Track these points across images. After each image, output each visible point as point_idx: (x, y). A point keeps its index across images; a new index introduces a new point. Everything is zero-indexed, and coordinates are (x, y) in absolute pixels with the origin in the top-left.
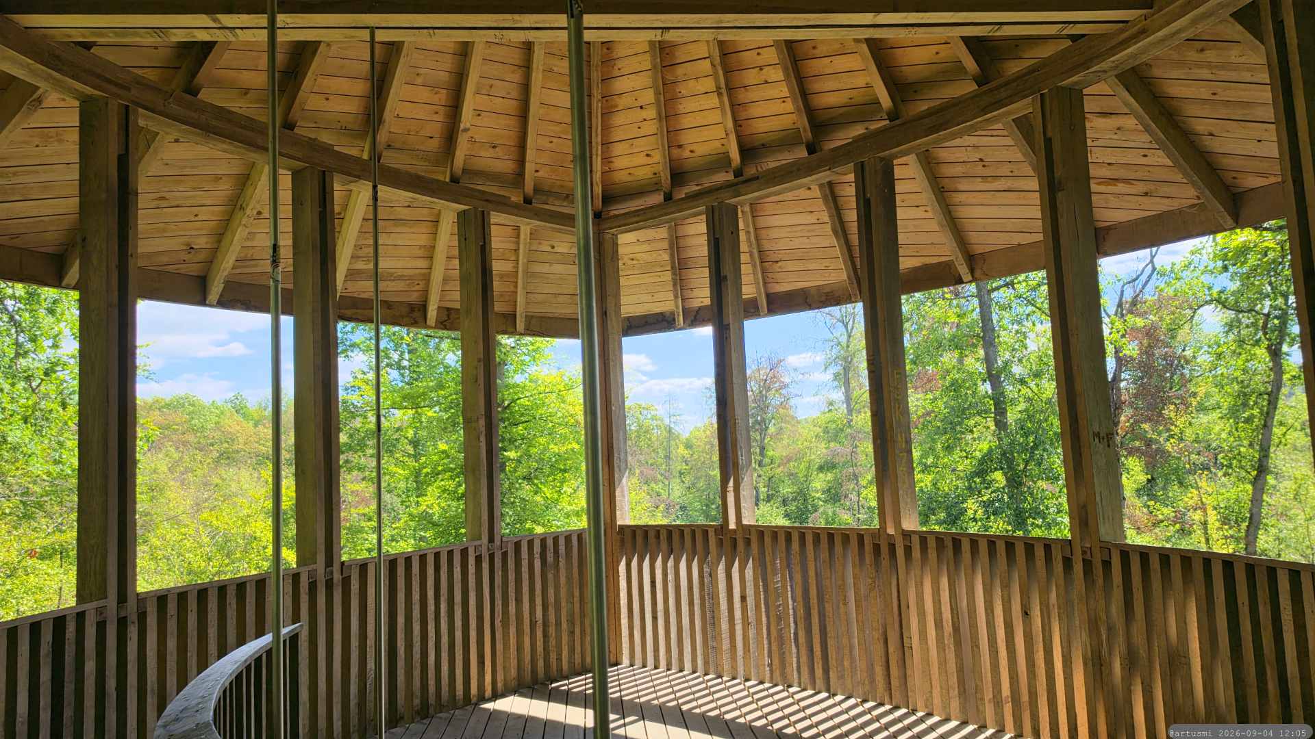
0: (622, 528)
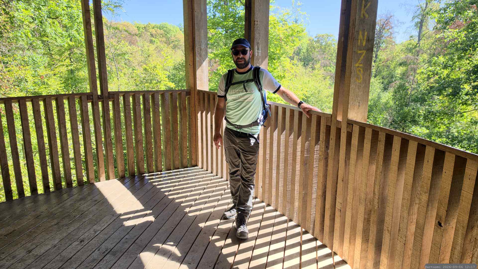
0: (199, 91)
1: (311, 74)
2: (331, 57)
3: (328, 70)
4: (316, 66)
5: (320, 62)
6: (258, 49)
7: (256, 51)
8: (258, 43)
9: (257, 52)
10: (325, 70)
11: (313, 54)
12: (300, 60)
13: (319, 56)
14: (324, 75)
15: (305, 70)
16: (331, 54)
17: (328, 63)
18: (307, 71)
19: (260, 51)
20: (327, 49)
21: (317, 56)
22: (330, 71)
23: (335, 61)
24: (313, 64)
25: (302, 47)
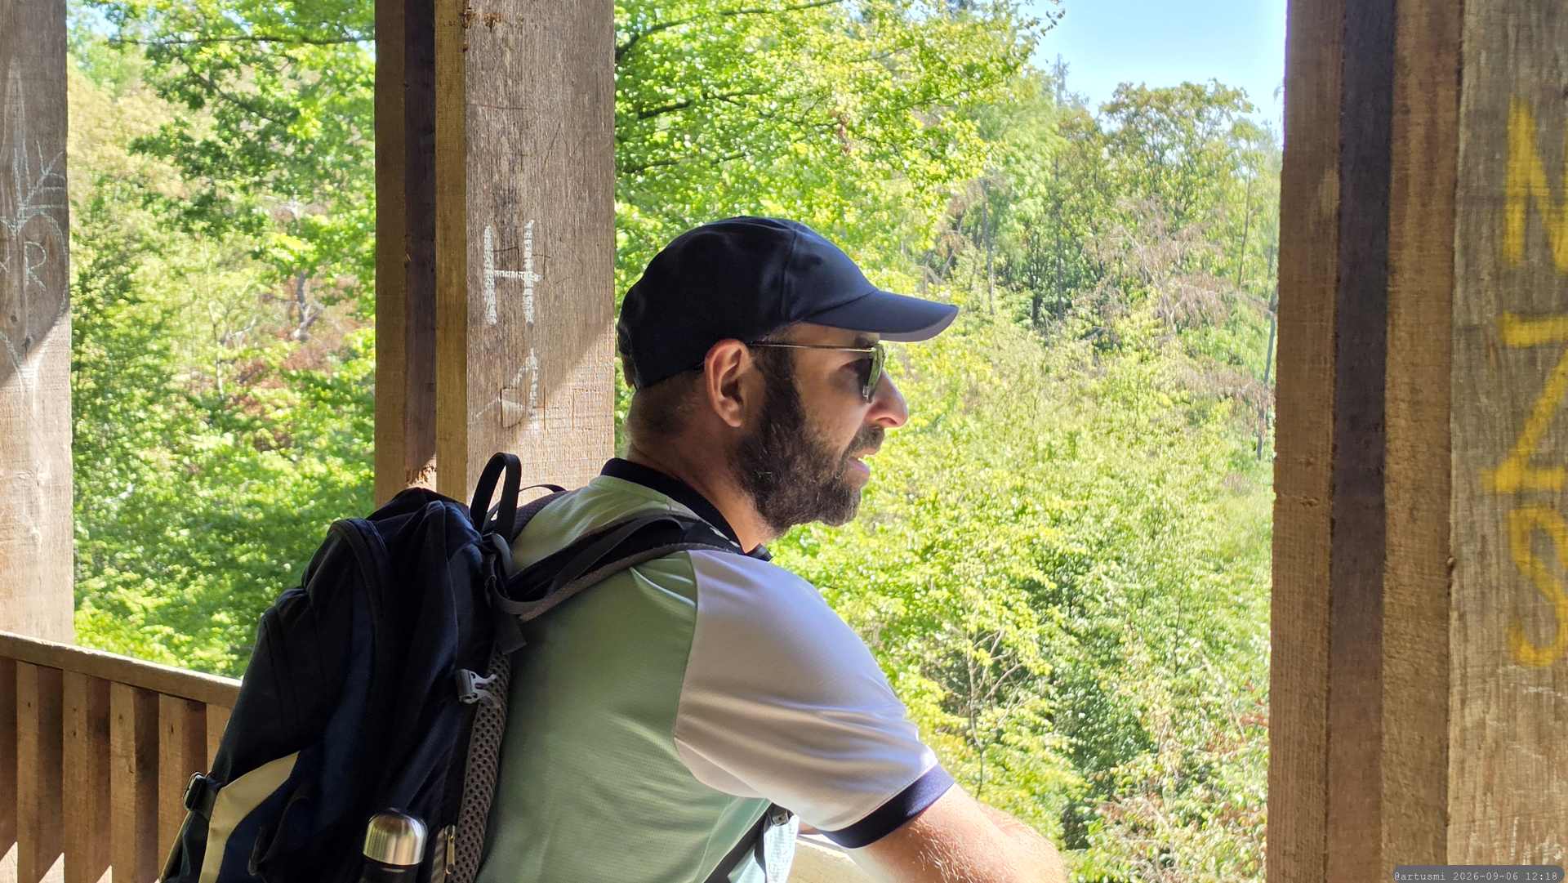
1: (1093, 384)
2: (1232, 253)
3: (1218, 348)
4: (1122, 326)
5: (1153, 291)
6: (509, 256)
7: (490, 272)
8: (505, 200)
9: (500, 282)
10: (1191, 353)
11: (1096, 230)
12: (1005, 275)
13: (1140, 249)
14: (1184, 394)
15: (1039, 355)
16: (1230, 232)
17: (1211, 297)
18: (1059, 360)
19: (529, 277)
20: (1203, 196)
21: (1129, 248)
22: (1235, 360)
23: (1267, 282)
24: (1101, 307)
25: (1012, 180)
